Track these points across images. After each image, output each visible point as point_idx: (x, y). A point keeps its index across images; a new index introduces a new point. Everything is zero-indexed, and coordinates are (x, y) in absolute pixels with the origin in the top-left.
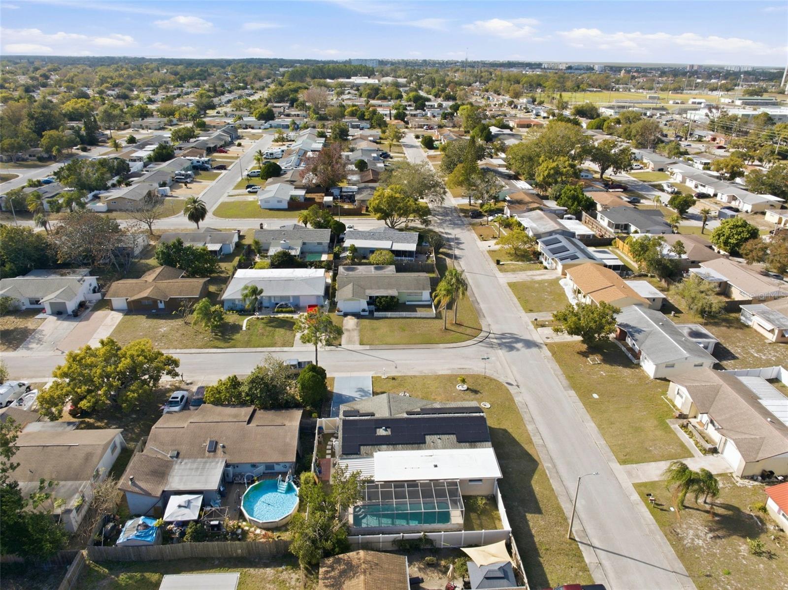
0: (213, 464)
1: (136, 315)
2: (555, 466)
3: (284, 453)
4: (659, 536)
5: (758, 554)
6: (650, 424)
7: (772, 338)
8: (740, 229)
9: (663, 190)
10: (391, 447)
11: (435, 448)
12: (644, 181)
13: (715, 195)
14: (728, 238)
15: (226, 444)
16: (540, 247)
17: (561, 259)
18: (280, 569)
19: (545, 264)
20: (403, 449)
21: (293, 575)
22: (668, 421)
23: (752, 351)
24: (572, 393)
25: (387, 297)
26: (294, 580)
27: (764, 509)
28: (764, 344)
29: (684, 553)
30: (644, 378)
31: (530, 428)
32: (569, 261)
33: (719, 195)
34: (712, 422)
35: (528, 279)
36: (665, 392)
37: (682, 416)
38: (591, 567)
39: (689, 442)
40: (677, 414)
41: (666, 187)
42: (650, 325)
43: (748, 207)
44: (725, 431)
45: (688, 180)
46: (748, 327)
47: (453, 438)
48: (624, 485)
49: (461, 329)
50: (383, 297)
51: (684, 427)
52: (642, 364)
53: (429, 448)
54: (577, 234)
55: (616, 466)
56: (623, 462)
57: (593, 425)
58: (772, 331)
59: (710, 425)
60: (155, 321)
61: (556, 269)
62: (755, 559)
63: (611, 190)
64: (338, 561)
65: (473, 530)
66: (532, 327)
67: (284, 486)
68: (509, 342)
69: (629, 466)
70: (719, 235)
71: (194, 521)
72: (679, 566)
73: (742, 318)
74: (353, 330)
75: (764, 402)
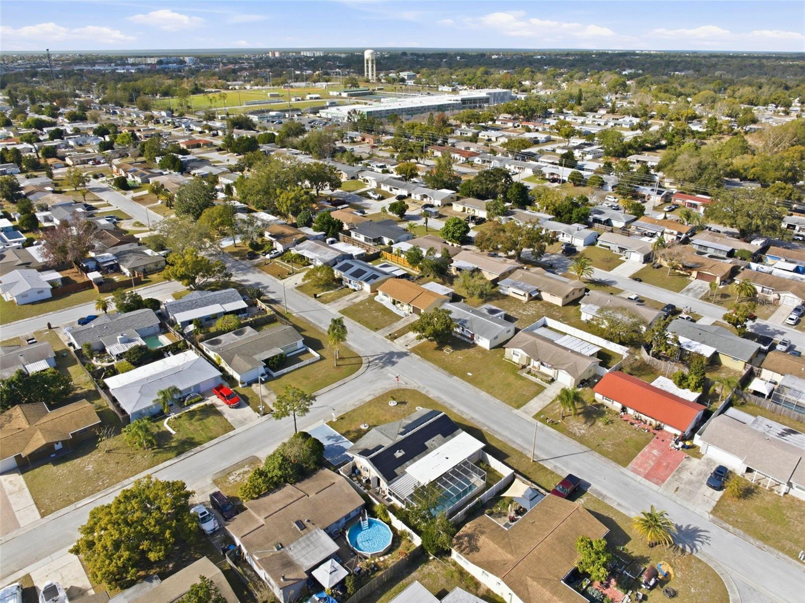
0: (314, 535)
1: (38, 466)
2: (489, 427)
3: (352, 501)
4: (566, 438)
5: (607, 424)
6: (511, 378)
7: (525, 299)
8: (459, 225)
9: (370, 198)
10: (411, 461)
11: (435, 448)
12: (349, 191)
13: (410, 195)
14: (453, 233)
15: (309, 518)
16: (337, 274)
17: (367, 281)
18: (420, 568)
19: (351, 287)
20: (419, 458)
21: (430, 567)
22: (518, 373)
23: (521, 311)
24: (455, 377)
25: (276, 356)
26: (433, 569)
27: (595, 401)
28: (523, 305)
29: (581, 440)
30: (483, 351)
31: (455, 411)
32: (372, 281)
33: (413, 195)
34: (542, 364)
35: (350, 303)
36: (503, 356)
37: (524, 367)
38: (553, 470)
39: (538, 381)
40: (521, 367)
41: (371, 194)
42: (467, 315)
43: (437, 202)
44: (556, 367)
45: (382, 186)
46: (507, 296)
47: (439, 436)
48: (529, 420)
49: (347, 362)
50: (273, 357)
51: (529, 373)
52: (477, 342)
53: (432, 450)
54: (354, 255)
55: (516, 411)
56: (518, 407)
57: (484, 393)
58: (525, 295)
59: (541, 366)
60: (68, 464)
61: (362, 289)
62: (607, 427)
63: (340, 207)
64: (459, 538)
65: (492, 485)
66: (389, 341)
67: (365, 524)
68: (389, 359)
69: (522, 408)
70: (447, 232)
71: (348, 575)
72: (585, 448)
73: (501, 291)
74: (269, 394)
75: (558, 342)
